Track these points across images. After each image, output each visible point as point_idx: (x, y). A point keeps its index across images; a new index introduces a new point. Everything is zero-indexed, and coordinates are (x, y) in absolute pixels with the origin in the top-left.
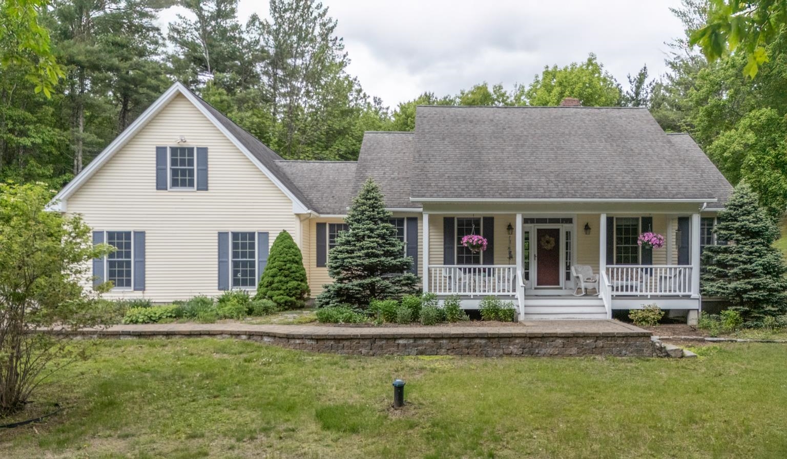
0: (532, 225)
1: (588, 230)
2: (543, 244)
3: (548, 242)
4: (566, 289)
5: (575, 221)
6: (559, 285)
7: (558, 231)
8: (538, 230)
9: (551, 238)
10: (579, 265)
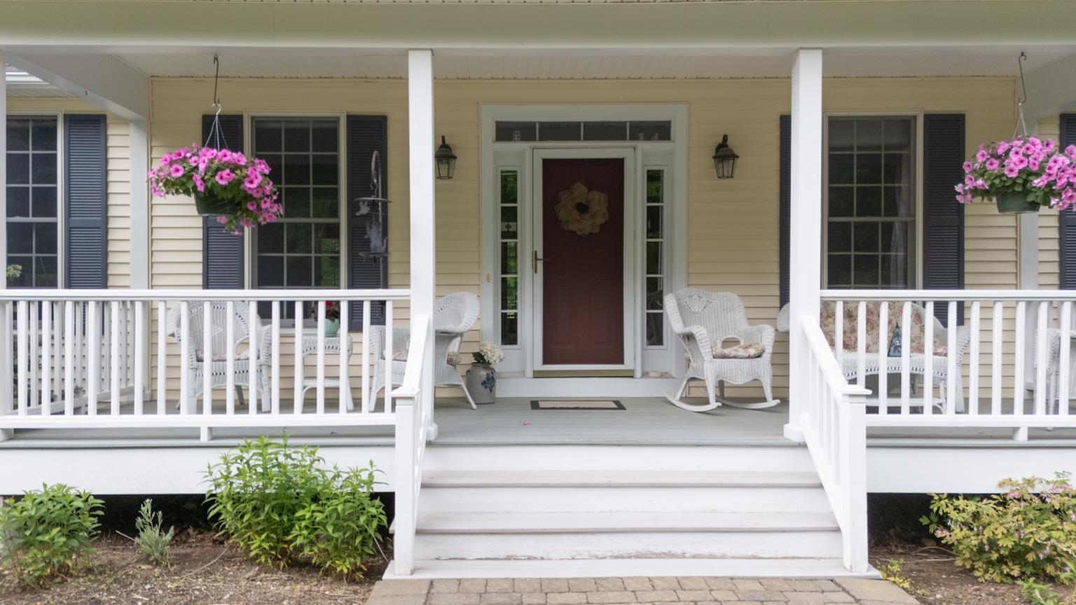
0: (525, 146)
1: (728, 165)
2: (562, 215)
3: (583, 208)
4: (645, 374)
5: (678, 131)
6: (621, 361)
7: (617, 166)
8: (547, 163)
9: (596, 195)
10: (694, 290)
